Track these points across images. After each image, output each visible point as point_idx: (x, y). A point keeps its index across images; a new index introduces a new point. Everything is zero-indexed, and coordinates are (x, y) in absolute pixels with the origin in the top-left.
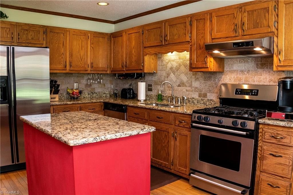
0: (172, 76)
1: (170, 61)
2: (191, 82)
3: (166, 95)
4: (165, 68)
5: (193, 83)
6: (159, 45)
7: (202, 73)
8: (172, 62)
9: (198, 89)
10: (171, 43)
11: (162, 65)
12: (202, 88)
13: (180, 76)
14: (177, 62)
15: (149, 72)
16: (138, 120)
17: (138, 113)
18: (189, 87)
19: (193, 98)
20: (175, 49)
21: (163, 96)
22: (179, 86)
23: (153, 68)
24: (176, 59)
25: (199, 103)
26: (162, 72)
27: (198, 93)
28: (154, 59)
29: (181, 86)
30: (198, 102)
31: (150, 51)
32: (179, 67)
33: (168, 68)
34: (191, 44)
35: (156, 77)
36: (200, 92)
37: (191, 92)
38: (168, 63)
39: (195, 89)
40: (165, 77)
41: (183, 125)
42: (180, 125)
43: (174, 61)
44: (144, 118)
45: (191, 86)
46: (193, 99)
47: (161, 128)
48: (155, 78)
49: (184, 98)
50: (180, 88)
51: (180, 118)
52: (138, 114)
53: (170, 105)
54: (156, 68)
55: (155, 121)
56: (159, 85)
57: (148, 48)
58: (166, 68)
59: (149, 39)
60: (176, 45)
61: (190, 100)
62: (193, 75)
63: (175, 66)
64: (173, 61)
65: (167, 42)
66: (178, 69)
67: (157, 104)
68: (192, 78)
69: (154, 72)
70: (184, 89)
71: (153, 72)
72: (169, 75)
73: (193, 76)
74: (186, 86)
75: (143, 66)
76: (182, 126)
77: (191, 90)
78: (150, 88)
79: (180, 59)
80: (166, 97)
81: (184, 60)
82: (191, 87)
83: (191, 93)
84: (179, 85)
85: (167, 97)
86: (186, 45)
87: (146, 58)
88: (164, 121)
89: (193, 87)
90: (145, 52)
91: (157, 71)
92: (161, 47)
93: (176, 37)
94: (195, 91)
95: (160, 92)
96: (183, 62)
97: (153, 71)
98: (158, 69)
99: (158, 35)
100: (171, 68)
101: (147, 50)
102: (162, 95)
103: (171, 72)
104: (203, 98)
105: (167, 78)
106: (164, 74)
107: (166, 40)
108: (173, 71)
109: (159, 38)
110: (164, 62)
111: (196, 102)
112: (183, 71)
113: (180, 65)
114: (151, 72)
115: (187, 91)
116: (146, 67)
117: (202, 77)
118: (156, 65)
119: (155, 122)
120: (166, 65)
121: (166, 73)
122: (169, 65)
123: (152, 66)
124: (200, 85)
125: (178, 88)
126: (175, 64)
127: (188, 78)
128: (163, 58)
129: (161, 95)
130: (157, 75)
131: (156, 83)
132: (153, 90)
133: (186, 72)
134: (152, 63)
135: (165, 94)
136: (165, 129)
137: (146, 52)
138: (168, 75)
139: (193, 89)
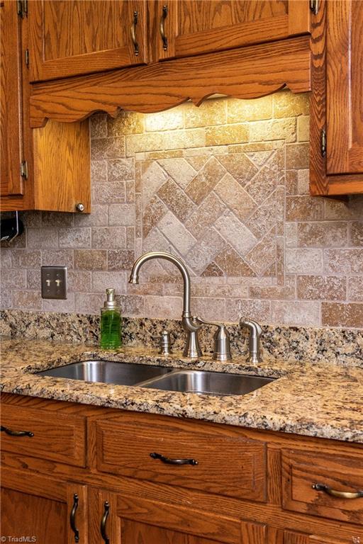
0: (171, 225)
1: (155, 156)
2: (279, 250)
3: (142, 316)
4: (133, 190)
5: (290, 257)
6: (123, 64)
7: (341, 205)
8: (168, 162)
9: (318, 286)
10: (193, 51)
11: (112, 178)
12: (344, 281)
13: (212, 223)
14: (198, 161)
15: (55, 209)
16: (25, 466)
17: (27, 429)
18: (266, 275)
19: (296, 329)
20: (219, 81)
21: (126, 320)
22: (210, 271)
23: (73, 191)
24: (188, 145)
25: (330, 353)
26: (117, 209)
27: (319, 302)
28: (76, 147)
29: (221, 274)
30: (325, 345)
31: (65, 100)
32: (210, 180)
33: (148, 192)
34: (318, 48)
35: (83, 234)
36: (333, 298)
37: (279, 298)
38: (146, 164)
39: (300, 284)
40: (130, 231)
41: (344, 511)
42: (325, 512)
43: (181, 156)
44: (65, 459)
45: (276, 270)
46: (295, 336)
47: (185, 522)
48: (75, 240)
49: (251, 329)
50: (216, 280)
51: (324, 465)
52: (27, 434)
53: (175, 365)
54: (83, 190)
55: (141, 474)
56: (98, 269)
57: (51, 87)
58: (137, 191)
59: (58, 40)
60: (223, 62)
61: (276, 336)
62: (288, 219)
63: (184, 181)
64: (177, 154)
65: (171, 46)
66: (201, 190)
67: (102, 360)
68: (281, 233)
69: (77, 208)
70: (238, 286)
71: (73, 210)
72: (153, 223)
73: (288, 224)
74: (249, 272)
75: (29, 179)
76: (346, 518)
77: (279, 289)
78: (54, 284)
79: (215, 145)
80: (142, 324)
81: (238, 150)
82: (280, 277)
83: (278, 304)
84: (209, 267)
85: (148, 324)
86: (291, 57)
87: (43, 140)
88: (204, 481)
89: (290, 277)
90: (38, 108)
91: (88, 204)
92: (131, 80)
93: (221, 20)
94: (300, 296)
95: (111, 304)
96: (230, 158)
97: (73, 206)
98: (93, 196)
99: (110, 16)
100: (166, 192)
101: (49, 99)
102: (123, 316)
103: (165, 208)
104: (352, 329)
105: (146, 234)
106: (125, 216)
107: (164, 40)
108: (177, 203)
109: (119, 30)
110: (124, 161)
111: (310, 348)
112: (231, 202)
113: (213, 175)
114: (63, 209)
115: (254, 293)
116: (41, 180)
117: (339, 226)
118: (85, 176)
119: (141, 480)
120: (138, 175)
121: (138, 214)
122: (154, 177)
123: (70, 179)
124: (333, 267)
125: (207, 280)
126: (184, 172)
127: (258, 235)
128: (116, 144)
129: (117, 318)
130: (91, 225)
131: (86, 263)
132: (68, 295)
133: (245, 206)
134: (69, 167)
135: (136, 311)
136: (214, 529)
137: (45, 106)
138: (149, 223)
139: (293, 284)
